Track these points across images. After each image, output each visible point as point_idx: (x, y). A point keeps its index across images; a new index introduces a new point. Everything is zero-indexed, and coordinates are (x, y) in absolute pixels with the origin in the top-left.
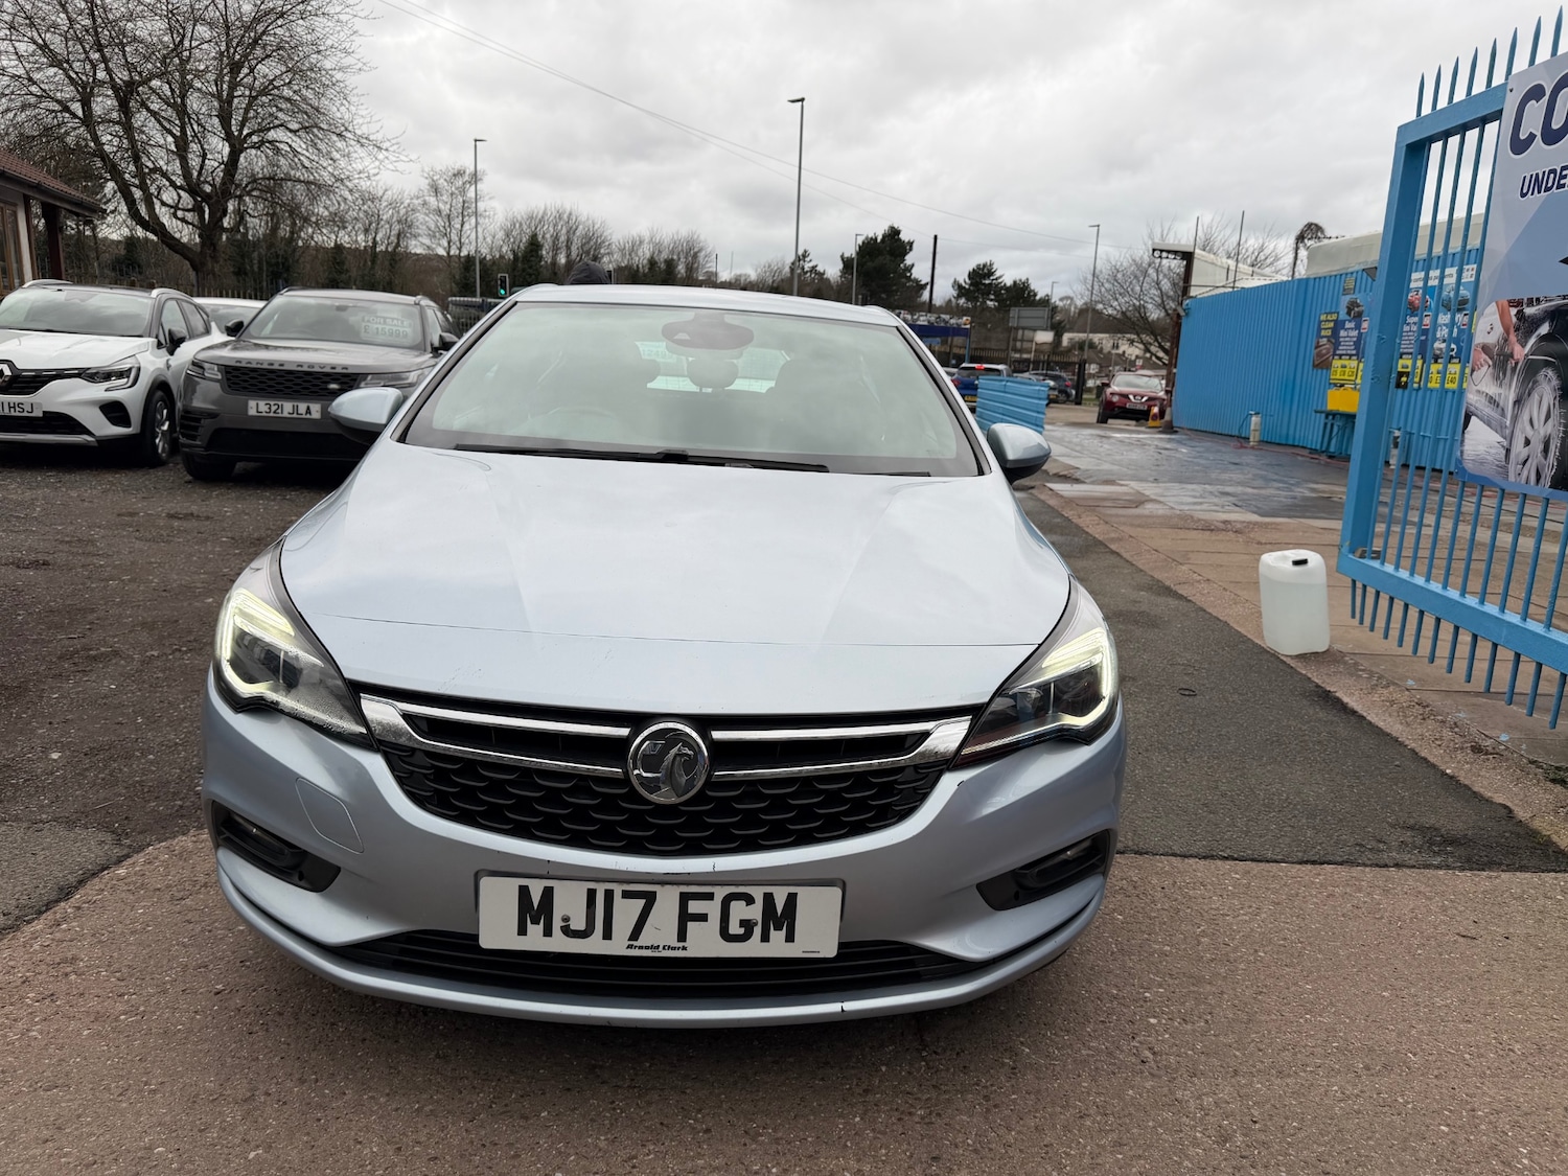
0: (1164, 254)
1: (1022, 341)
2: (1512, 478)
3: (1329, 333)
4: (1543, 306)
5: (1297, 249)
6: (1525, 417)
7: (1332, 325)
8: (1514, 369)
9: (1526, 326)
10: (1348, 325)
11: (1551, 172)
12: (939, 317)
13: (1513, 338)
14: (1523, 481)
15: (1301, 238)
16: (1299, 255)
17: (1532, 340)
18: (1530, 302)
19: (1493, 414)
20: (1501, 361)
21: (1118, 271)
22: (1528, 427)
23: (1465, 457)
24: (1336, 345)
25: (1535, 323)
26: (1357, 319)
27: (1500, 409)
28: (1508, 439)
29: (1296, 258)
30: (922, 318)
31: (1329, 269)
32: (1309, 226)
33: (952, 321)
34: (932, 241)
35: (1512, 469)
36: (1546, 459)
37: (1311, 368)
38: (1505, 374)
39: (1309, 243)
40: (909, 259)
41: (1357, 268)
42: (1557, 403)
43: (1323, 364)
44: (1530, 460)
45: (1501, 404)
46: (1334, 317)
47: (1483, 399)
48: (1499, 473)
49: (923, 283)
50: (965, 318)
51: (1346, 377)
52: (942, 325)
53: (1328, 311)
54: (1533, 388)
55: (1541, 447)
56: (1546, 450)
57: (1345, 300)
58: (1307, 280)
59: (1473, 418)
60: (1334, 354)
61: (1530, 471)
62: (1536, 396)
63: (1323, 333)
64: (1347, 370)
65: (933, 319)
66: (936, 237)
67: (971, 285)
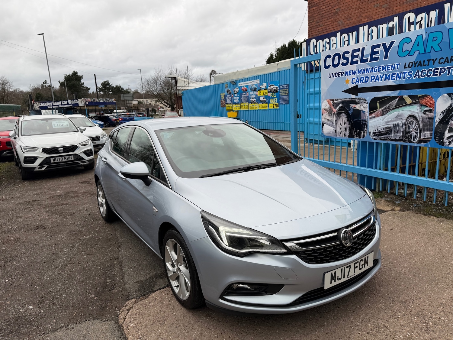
0: (169, 78)
1: (129, 104)
2: (338, 136)
3: (223, 98)
4: (339, 101)
5: (211, 77)
6: (339, 123)
7: (224, 96)
8: (334, 114)
9: (336, 105)
10: (228, 96)
11: (336, 73)
12: (106, 99)
13: (332, 107)
14: (341, 137)
15: (211, 74)
16: (211, 78)
17: (338, 108)
18: (336, 100)
19: (330, 123)
20: (330, 112)
21: (149, 82)
22: (340, 126)
23: (324, 132)
24: (226, 101)
25: (338, 104)
26: (230, 94)
27: (332, 122)
28: (335, 128)
29: (211, 79)
30: (101, 100)
31: (220, 82)
32: (212, 71)
33: (110, 100)
34: (94, 76)
35: (337, 134)
36: (346, 132)
37: (220, 107)
38: (332, 115)
39: (213, 75)
40: (82, 81)
41: (227, 82)
42: (347, 120)
43: (223, 106)
44: (342, 132)
45: (332, 121)
46: (224, 94)
47: (327, 120)
48: (334, 135)
49: (88, 88)
50: (114, 99)
51: (230, 109)
52: (108, 101)
53: (222, 92)
54: (340, 117)
55: (345, 129)
56: (346, 130)
57: (226, 90)
58: (215, 85)
59: (324, 124)
60: (226, 103)
61: (343, 134)
62: (341, 119)
63: (222, 98)
64: (230, 107)
65: (104, 100)
66: (95, 75)
67: (103, 87)
